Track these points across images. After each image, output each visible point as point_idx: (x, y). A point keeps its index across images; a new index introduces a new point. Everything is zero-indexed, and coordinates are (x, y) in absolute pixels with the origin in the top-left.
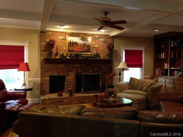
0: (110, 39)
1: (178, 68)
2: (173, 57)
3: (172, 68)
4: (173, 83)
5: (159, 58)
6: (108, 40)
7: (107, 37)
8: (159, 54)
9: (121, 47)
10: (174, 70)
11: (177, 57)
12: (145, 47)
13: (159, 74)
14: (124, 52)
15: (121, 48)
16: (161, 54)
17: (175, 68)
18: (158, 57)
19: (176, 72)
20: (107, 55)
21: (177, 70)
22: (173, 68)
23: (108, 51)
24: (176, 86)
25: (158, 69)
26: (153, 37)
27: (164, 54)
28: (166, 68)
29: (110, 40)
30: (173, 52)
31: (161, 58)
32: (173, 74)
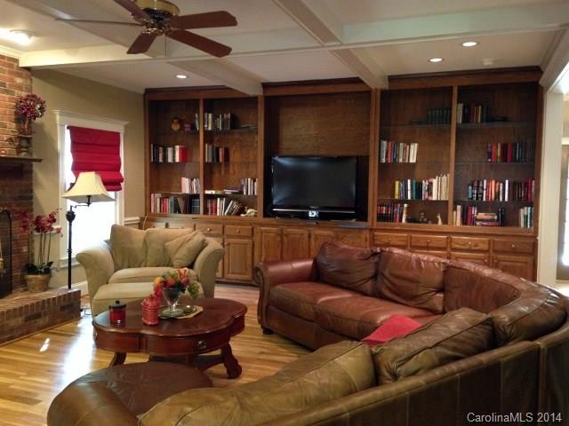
0: (20, 76)
1: (228, 192)
2: (210, 160)
3: (208, 192)
4: (220, 232)
5: (161, 161)
6: (12, 80)
7: (11, 66)
8: (161, 149)
9: (55, 115)
10: (213, 197)
11: (221, 160)
12: (126, 123)
13: (163, 209)
14: (68, 133)
15: (58, 117)
16: (170, 150)
17: (219, 192)
18: (156, 157)
19: (220, 203)
20: (10, 140)
21: (222, 197)
22: (214, 192)
23: (14, 125)
24: (231, 240)
25: (158, 195)
26: (143, 92)
27: (180, 149)
28: (186, 190)
29: (19, 81)
30: (210, 147)
31: (170, 160)
32: (212, 208)
